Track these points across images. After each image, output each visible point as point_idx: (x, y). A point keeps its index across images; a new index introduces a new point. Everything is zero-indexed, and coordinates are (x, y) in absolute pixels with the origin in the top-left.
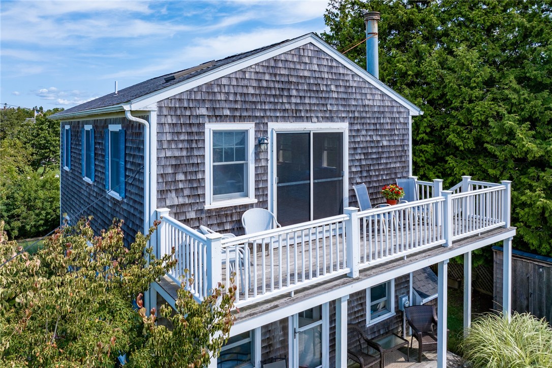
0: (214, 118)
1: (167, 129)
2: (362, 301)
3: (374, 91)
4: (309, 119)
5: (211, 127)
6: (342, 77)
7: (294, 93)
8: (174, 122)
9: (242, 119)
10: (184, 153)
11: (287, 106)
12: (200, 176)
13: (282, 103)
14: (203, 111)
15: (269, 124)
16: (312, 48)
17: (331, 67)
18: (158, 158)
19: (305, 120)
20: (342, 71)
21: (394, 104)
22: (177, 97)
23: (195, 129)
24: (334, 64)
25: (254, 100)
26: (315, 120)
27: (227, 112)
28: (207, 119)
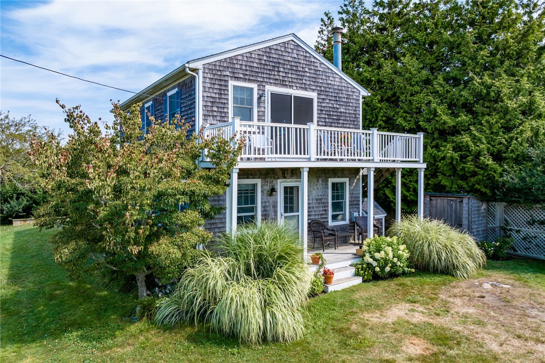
0: (234, 78)
1: (208, 80)
2: (326, 209)
3: (335, 76)
4: (291, 87)
5: (232, 83)
6: (313, 64)
7: (282, 69)
8: (212, 77)
9: (250, 81)
10: (217, 96)
11: (277, 77)
12: (226, 110)
13: (274, 75)
14: (228, 73)
15: (266, 86)
16: (293, 43)
17: (306, 56)
18: (203, 96)
19: (289, 87)
20: (313, 60)
21: (349, 86)
22: (213, 63)
23: (223, 83)
24: (308, 55)
25: (257, 70)
26: (295, 88)
27: (242, 76)
28: (230, 78)
